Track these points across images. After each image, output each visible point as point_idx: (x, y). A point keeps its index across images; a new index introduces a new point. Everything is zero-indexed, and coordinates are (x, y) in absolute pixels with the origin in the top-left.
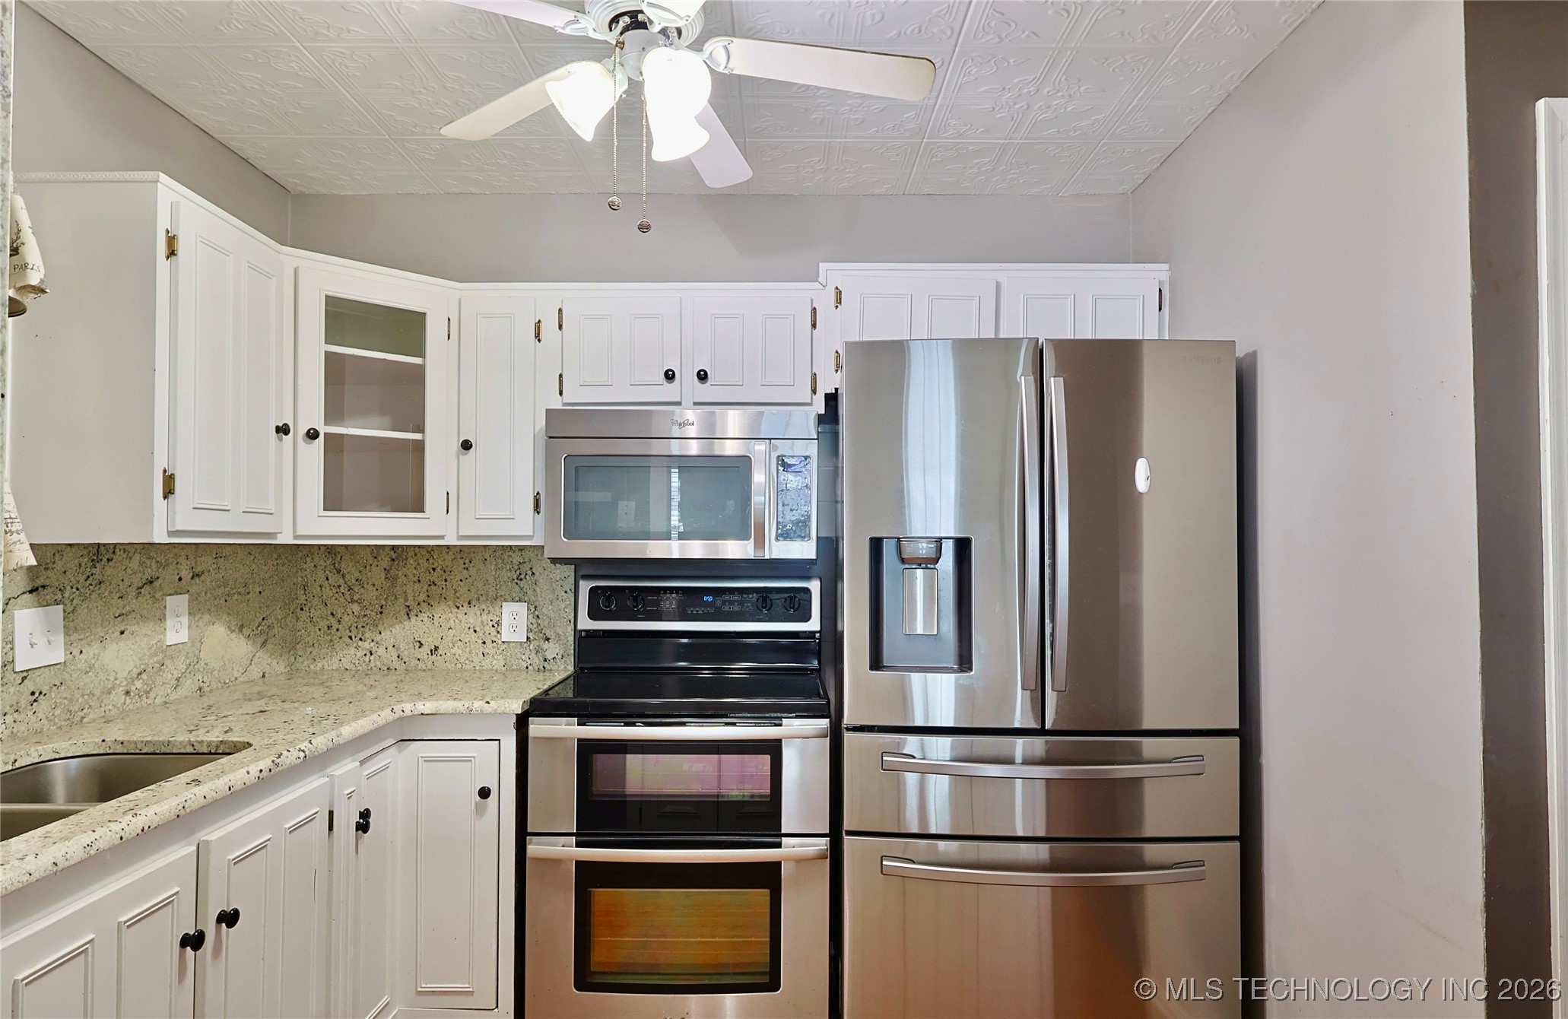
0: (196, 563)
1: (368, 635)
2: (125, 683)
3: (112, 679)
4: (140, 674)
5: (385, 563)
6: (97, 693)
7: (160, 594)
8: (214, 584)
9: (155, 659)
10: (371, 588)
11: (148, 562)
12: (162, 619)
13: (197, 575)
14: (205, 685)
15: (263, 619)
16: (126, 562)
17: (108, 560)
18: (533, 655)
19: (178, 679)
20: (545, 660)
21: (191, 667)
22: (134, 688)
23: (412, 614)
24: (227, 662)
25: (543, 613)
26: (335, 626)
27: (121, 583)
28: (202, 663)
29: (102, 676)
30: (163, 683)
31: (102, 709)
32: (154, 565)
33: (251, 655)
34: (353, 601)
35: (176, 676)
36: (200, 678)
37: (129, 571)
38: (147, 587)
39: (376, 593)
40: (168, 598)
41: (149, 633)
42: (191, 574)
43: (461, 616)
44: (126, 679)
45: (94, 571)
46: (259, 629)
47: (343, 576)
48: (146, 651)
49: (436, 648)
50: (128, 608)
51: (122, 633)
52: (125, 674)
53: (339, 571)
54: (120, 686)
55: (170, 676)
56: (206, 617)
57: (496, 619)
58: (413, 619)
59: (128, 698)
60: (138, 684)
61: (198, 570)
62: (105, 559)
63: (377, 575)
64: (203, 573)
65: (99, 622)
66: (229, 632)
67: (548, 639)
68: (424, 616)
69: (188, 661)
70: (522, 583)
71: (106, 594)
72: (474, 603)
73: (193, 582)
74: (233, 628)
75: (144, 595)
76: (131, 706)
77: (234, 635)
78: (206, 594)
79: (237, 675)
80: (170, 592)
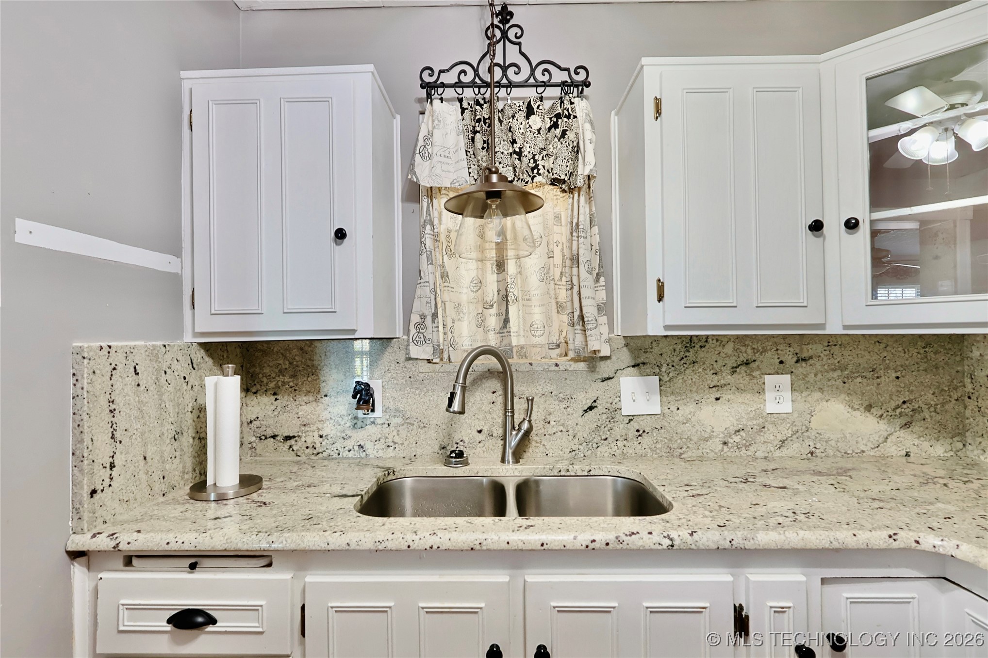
0: (801, 350)
2: (722, 435)
3: (708, 430)
4: (739, 431)
6: (695, 439)
7: (758, 373)
8: (826, 367)
9: (755, 422)
11: (743, 349)
12: (761, 391)
13: (804, 360)
14: (817, 451)
15: (904, 402)
16: (719, 349)
17: (701, 347)
19: (783, 442)
21: (799, 434)
22: (731, 441)
24: (848, 436)
27: (714, 364)
28: (812, 434)
29: (698, 427)
30: (765, 442)
31: (700, 451)
32: (749, 351)
33: (885, 434)
35: (780, 437)
36: (812, 444)
37: (722, 355)
38: (743, 368)
40: (766, 376)
41: (747, 401)
42: (795, 359)
44: (723, 433)
45: (687, 354)
46: (898, 411)
48: (743, 414)
50: (722, 382)
51: (717, 399)
52: (723, 430)
54: (716, 437)
55: (772, 438)
56: (817, 395)
59: (725, 447)
60: (737, 439)
61: (805, 355)
62: (697, 346)
64: (811, 358)
65: (694, 390)
66: (850, 410)
69: (795, 429)
71: (700, 370)
73: (798, 365)
74: (856, 407)
75: (740, 373)
76: (729, 454)
77: (857, 413)
78: (816, 375)
79: (863, 448)
80: (770, 372)
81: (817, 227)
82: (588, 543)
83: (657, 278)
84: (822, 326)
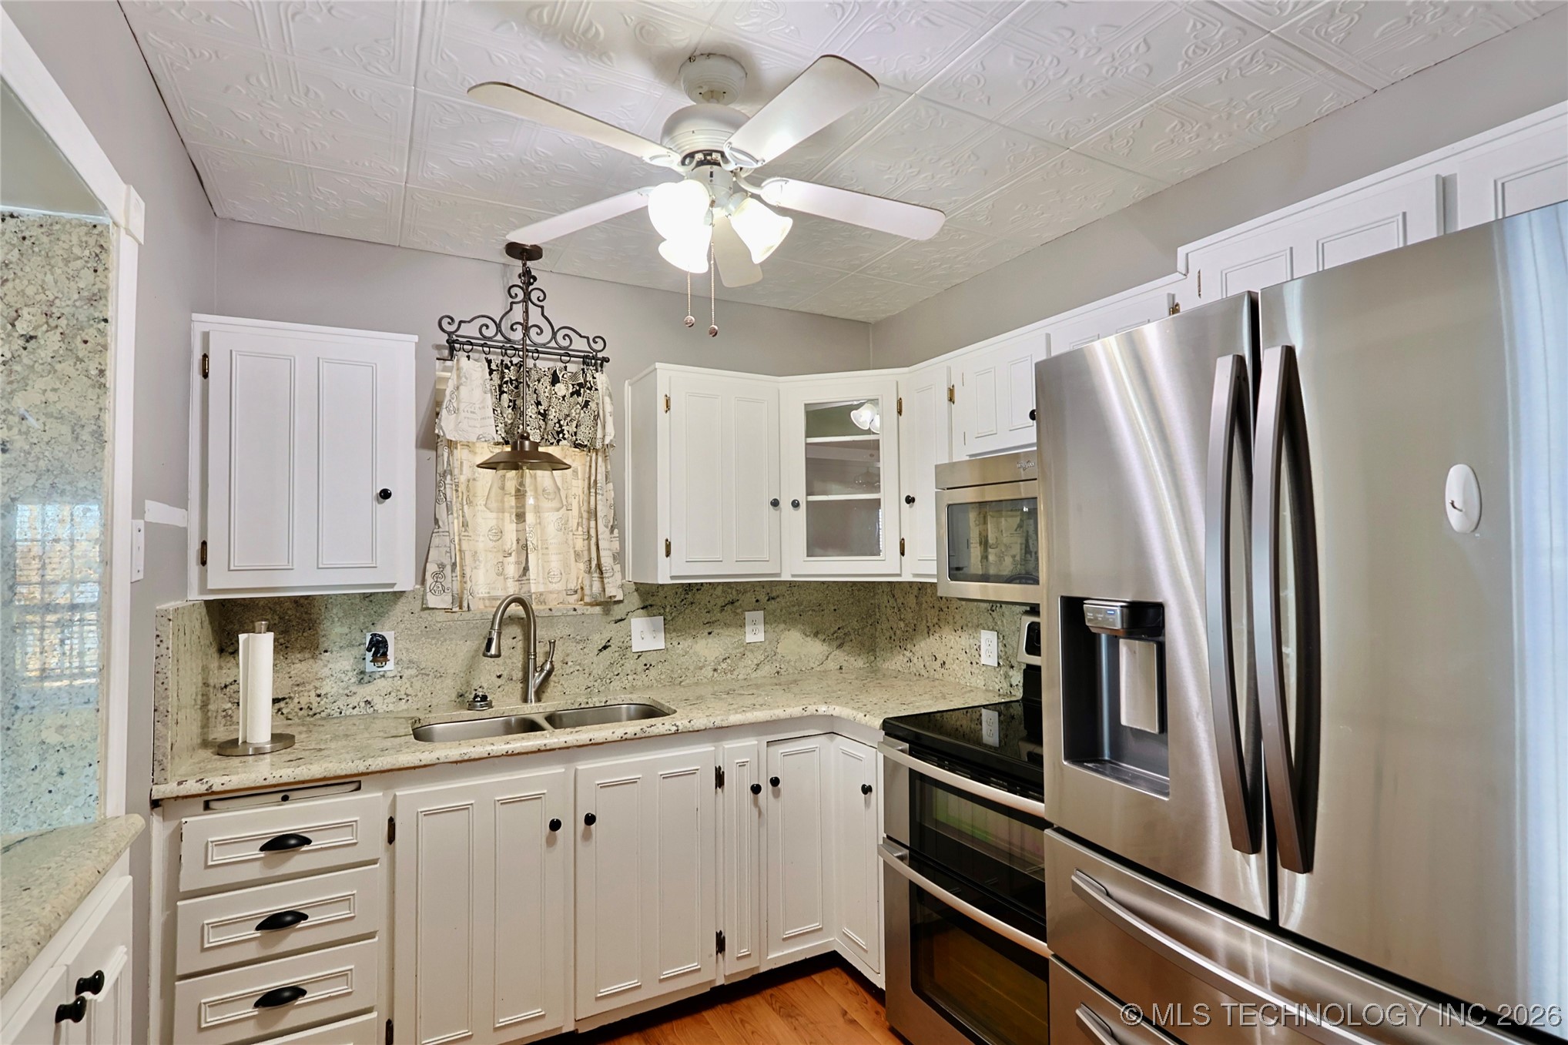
0: (771, 590)
1: (909, 646)
2: (712, 664)
3: (702, 660)
4: (726, 659)
5: (915, 592)
6: (692, 668)
7: (740, 610)
8: (788, 604)
9: (738, 651)
10: (909, 610)
11: (730, 591)
12: (743, 626)
13: (773, 598)
14: (782, 670)
15: (839, 629)
16: (711, 591)
17: (698, 590)
18: (1003, 680)
19: (758, 665)
20: (1011, 686)
21: (769, 658)
22: (720, 668)
23: (931, 633)
24: (803, 657)
25: (1008, 643)
26: (893, 637)
27: (708, 604)
28: (779, 656)
29: (694, 658)
30: (745, 666)
31: (696, 679)
32: (734, 592)
33: (827, 653)
34: (901, 620)
35: (756, 662)
36: (778, 665)
37: (714, 596)
38: (729, 606)
39: (911, 615)
40: (746, 613)
41: (732, 634)
42: (767, 598)
43: (957, 638)
44: (714, 661)
45: (687, 596)
46: (835, 635)
47: (896, 600)
48: (729, 645)
49: (944, 663)
50: (714, 619)
51: (710, 633)
52: (713, 659)
53: (894, 596)
54: (709, 665)
55: (750, 662)
56: (782, 626)
57: (978, 644)
58: (931, 636)
59: (715, 673)
60: (724, 665)
61: (774, 594)
62: (695, 589)
63: (911, 601)
64: (778, 596)
65: (692, 626)
66: (804, 637)
67: (1012, 667)
68: (937, 636)
69: (766, 654)
70: (994, 614)
71: (697, 610)
72: (964, 628)
73: (769, 602)
74: (808, 634)
75: (727, 611)
76: (718, 679)
77: (809, 639)
78: (781, 611)
79: (812, 665)
80: (748, 609)
81: (775, 503)
82: (622, 735)
83: (665, 539)
84: (779, 575)
